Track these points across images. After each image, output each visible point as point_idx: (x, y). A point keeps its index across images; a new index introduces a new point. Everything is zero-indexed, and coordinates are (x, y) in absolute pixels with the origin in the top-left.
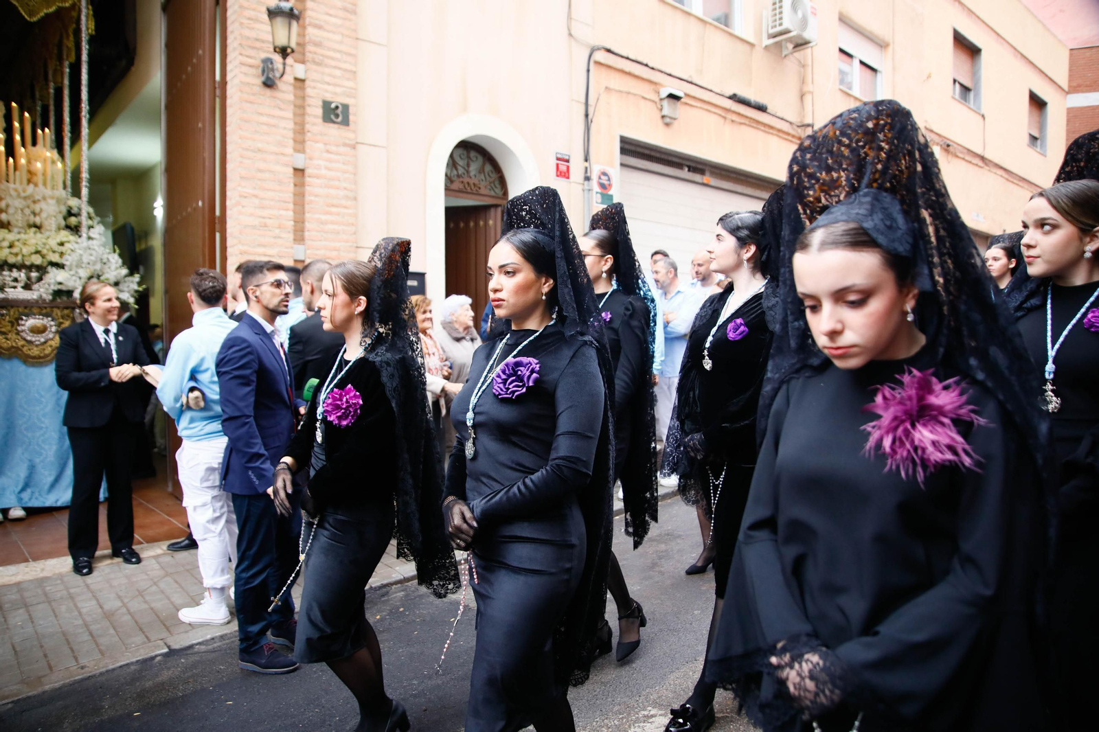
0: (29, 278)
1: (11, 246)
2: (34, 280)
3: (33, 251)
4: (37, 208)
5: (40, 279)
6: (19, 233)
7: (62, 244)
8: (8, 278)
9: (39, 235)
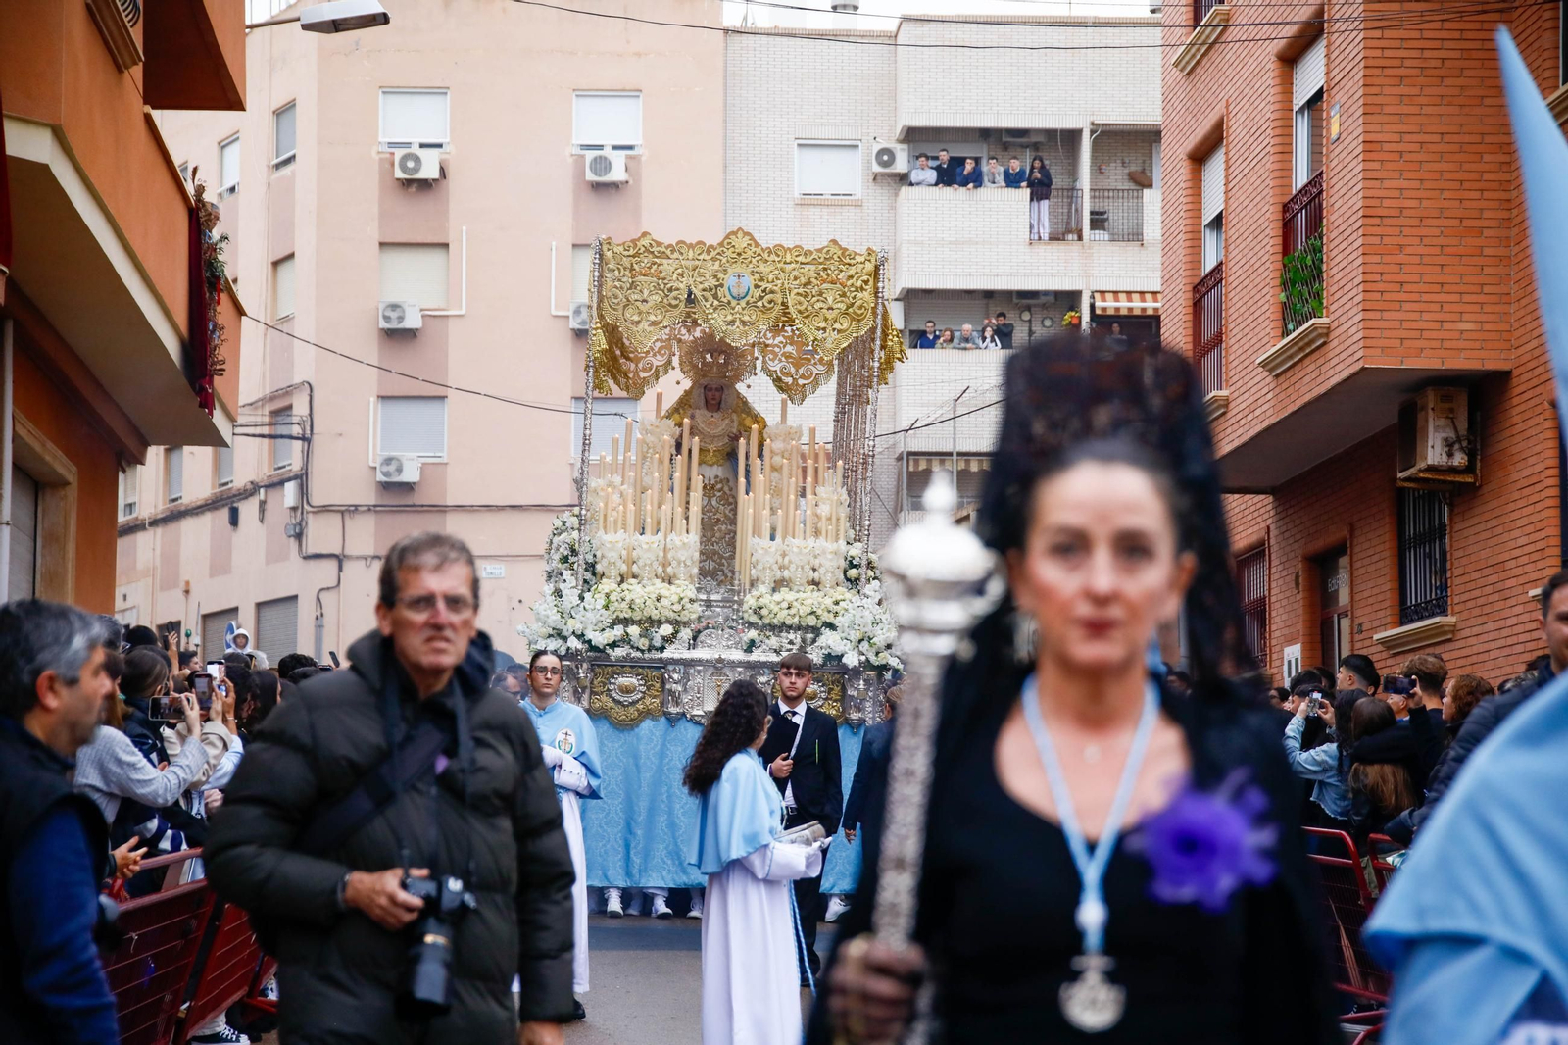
0: (803, 640)
1: (789, 608)
2: (808, 642)
3: (809, 612)
4: (816, 563)
5: (814, 641)
6: (798, 591)
7: (837, 603)
8: (785, 641)
9: (816, 594)
